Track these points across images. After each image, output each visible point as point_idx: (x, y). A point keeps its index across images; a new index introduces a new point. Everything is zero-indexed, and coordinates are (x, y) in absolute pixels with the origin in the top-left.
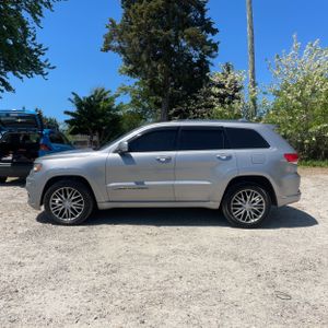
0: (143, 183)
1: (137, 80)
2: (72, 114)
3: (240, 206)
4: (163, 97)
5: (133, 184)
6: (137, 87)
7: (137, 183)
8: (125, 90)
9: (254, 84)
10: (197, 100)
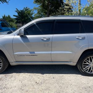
0: (34, 53)
1: (39, 5)
2: (16, 16)
3: (87, 65)
4: (47, 10)
5: (28, 53)
6: (39, 8)
7: (31, 53)
8: (35, 9)
9: (80, 4)
10: (58, 12)
